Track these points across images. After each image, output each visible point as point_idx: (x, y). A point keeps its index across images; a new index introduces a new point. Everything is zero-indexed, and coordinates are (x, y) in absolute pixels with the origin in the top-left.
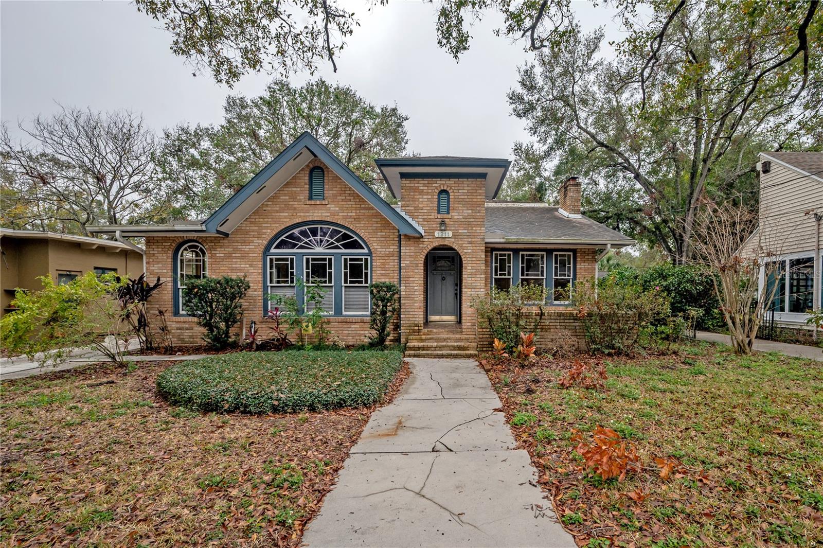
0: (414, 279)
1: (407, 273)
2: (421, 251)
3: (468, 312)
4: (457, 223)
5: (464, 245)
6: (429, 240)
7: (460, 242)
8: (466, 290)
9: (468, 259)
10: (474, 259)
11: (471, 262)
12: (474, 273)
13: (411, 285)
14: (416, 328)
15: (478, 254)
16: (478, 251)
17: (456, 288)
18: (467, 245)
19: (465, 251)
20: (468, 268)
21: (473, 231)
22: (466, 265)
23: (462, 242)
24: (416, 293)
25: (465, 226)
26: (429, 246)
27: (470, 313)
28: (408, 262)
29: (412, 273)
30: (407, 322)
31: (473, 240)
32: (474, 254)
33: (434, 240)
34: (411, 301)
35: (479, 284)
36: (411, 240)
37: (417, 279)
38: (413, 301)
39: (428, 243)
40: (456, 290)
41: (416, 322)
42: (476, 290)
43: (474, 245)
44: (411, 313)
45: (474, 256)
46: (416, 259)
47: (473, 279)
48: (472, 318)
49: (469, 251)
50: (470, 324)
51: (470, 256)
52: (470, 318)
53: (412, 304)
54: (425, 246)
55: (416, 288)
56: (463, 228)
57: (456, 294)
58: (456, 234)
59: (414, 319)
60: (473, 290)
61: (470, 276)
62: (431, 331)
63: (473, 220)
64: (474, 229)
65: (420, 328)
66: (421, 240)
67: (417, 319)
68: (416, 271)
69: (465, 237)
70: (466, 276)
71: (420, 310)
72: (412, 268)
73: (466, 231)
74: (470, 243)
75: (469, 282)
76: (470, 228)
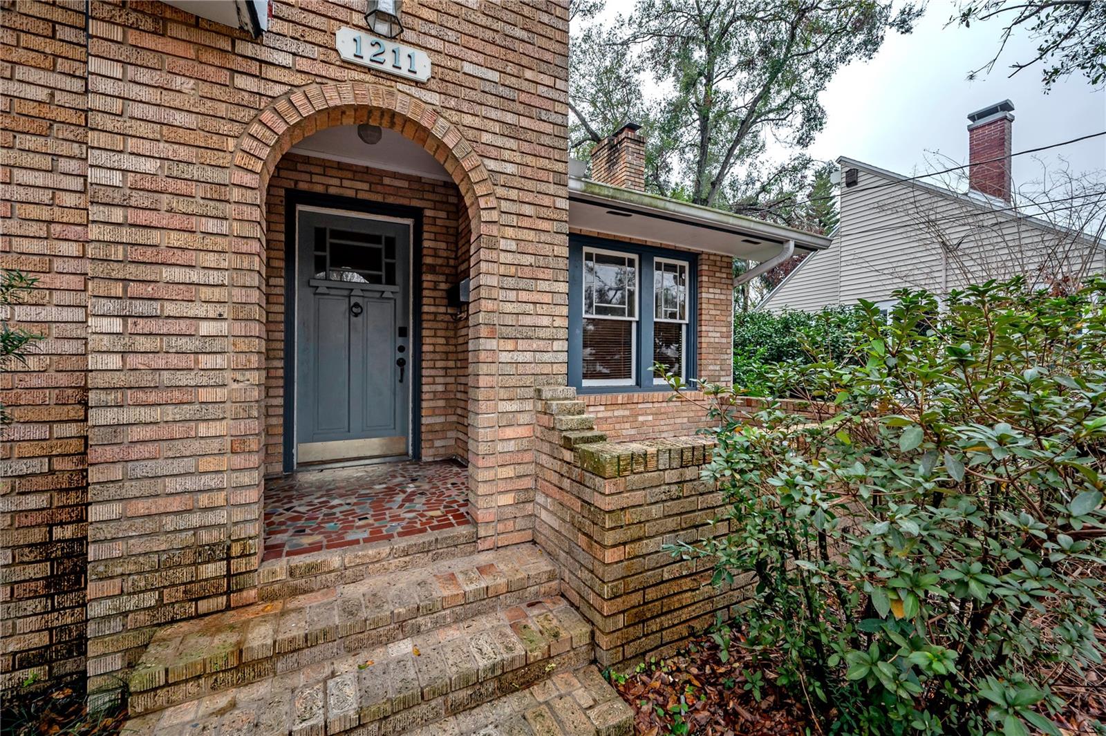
0: (194, 276)
1: (140, 236)
2: (245, 115)
3: (500, 447)
4: (452, 23)
5: (486, 138)
6: (303, 64)
7: (468, 120)
8: (492, 344)
9: (505, 206)
10: (528, 210)
11: (514, 220)
12: (528, 272)
13: (170, 309)
14: (211, 570)
15: (543, 187)
16: (542, 175)
17: (400, 341)
18: (499, 141)
19: (492, 165)
20: (503, 244)
21: (525, 86)
22: (494, 230)
23: (477, 122)
24: (206, 361)
25: (490, 49)
26: (298, 98)
27: (511, 446)
28: (150, 166)
29: (175, 239)
30: (138, 546)
31: (525, 122)
32: (529, 185)
33: (333, 72)
34: (171, 413)
35: (545, 321)
36: (175, 30)
37: (214, 277)
38: (187, 412)
39: (298, 79)
40: (402, 349)
41: (205, 537)
42: (535, 345)
43: (526, 147)
44: (173, 485)
45: (529, 197)
46: (210, 157)
47: (524, 296)
48: (521, 470)
49: (510, 168)
50: (508, 499)
51: (513, 194)
52: (509, 472)
53: (178, 431)
54: (278, 90)
55: (206, 328)
56: (480, 59)
57: (401, 363)
58: (450, 76)
59: (195, 520)
60: (522, 344)
61: (510, 282)
62: (312, 569)
63: (524, 35)
64: (528, 74)
65: (238, 565)
66: (248, 49)
67: (221, 517)
68: (211, 225)
69: (491, 100)
70: (494, 281)
71: (238, 461)
72: (180, 205)
73: (495, 76)
74: (513, 132)
75: (509, 308)
76: (511, 68)
